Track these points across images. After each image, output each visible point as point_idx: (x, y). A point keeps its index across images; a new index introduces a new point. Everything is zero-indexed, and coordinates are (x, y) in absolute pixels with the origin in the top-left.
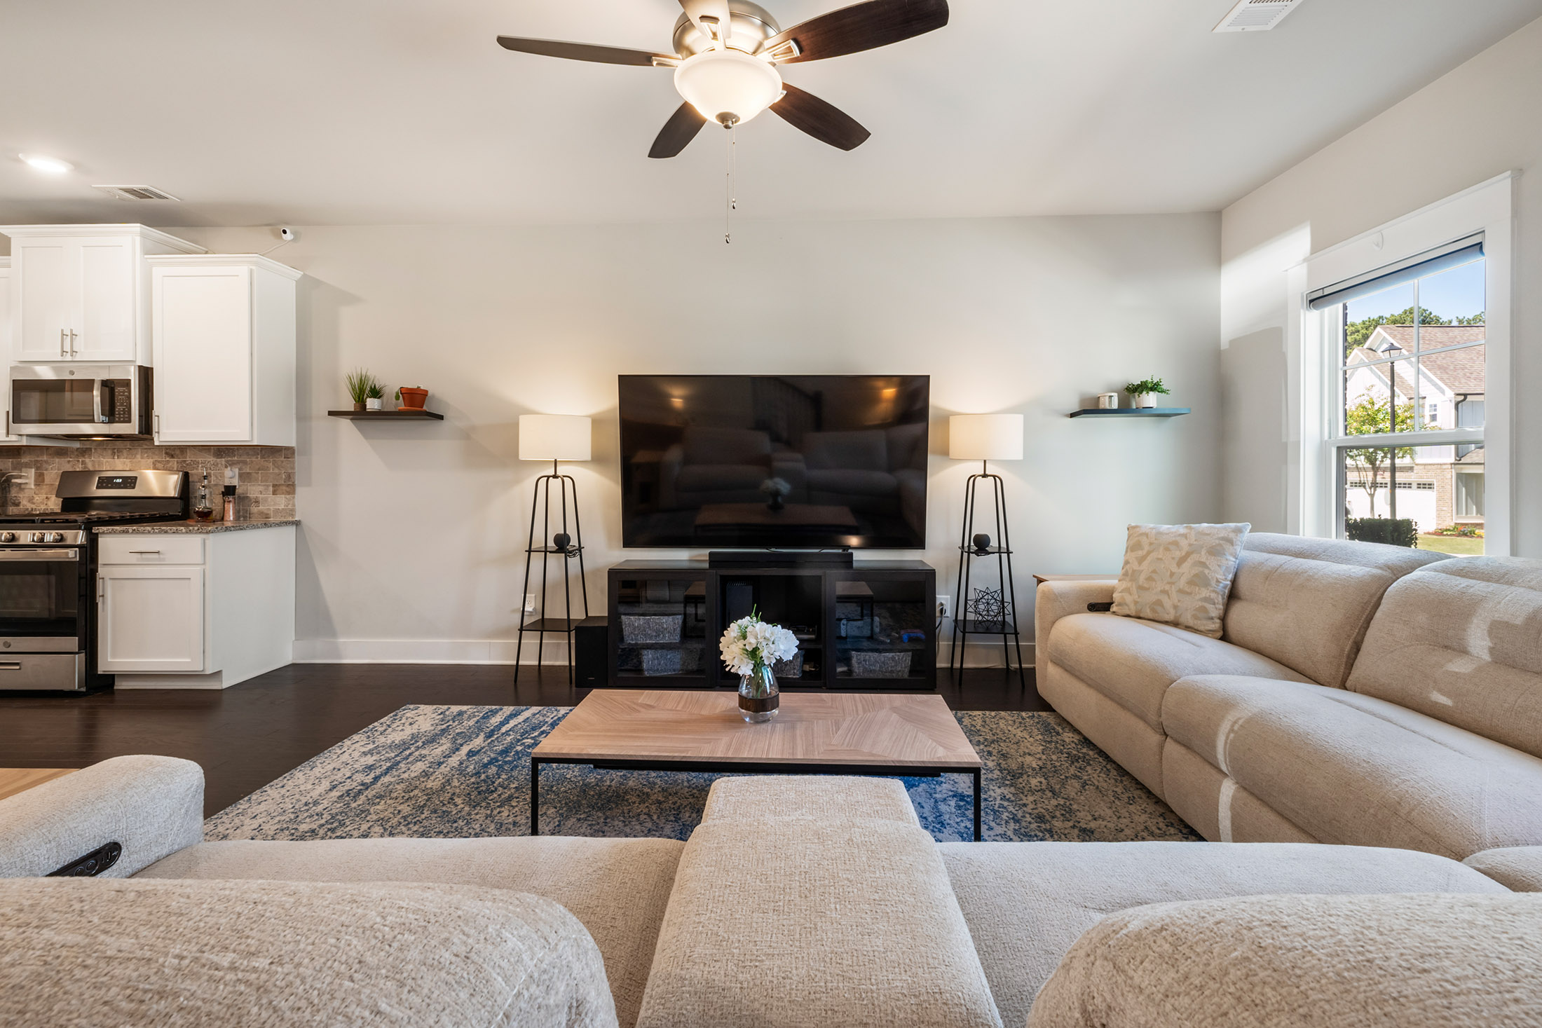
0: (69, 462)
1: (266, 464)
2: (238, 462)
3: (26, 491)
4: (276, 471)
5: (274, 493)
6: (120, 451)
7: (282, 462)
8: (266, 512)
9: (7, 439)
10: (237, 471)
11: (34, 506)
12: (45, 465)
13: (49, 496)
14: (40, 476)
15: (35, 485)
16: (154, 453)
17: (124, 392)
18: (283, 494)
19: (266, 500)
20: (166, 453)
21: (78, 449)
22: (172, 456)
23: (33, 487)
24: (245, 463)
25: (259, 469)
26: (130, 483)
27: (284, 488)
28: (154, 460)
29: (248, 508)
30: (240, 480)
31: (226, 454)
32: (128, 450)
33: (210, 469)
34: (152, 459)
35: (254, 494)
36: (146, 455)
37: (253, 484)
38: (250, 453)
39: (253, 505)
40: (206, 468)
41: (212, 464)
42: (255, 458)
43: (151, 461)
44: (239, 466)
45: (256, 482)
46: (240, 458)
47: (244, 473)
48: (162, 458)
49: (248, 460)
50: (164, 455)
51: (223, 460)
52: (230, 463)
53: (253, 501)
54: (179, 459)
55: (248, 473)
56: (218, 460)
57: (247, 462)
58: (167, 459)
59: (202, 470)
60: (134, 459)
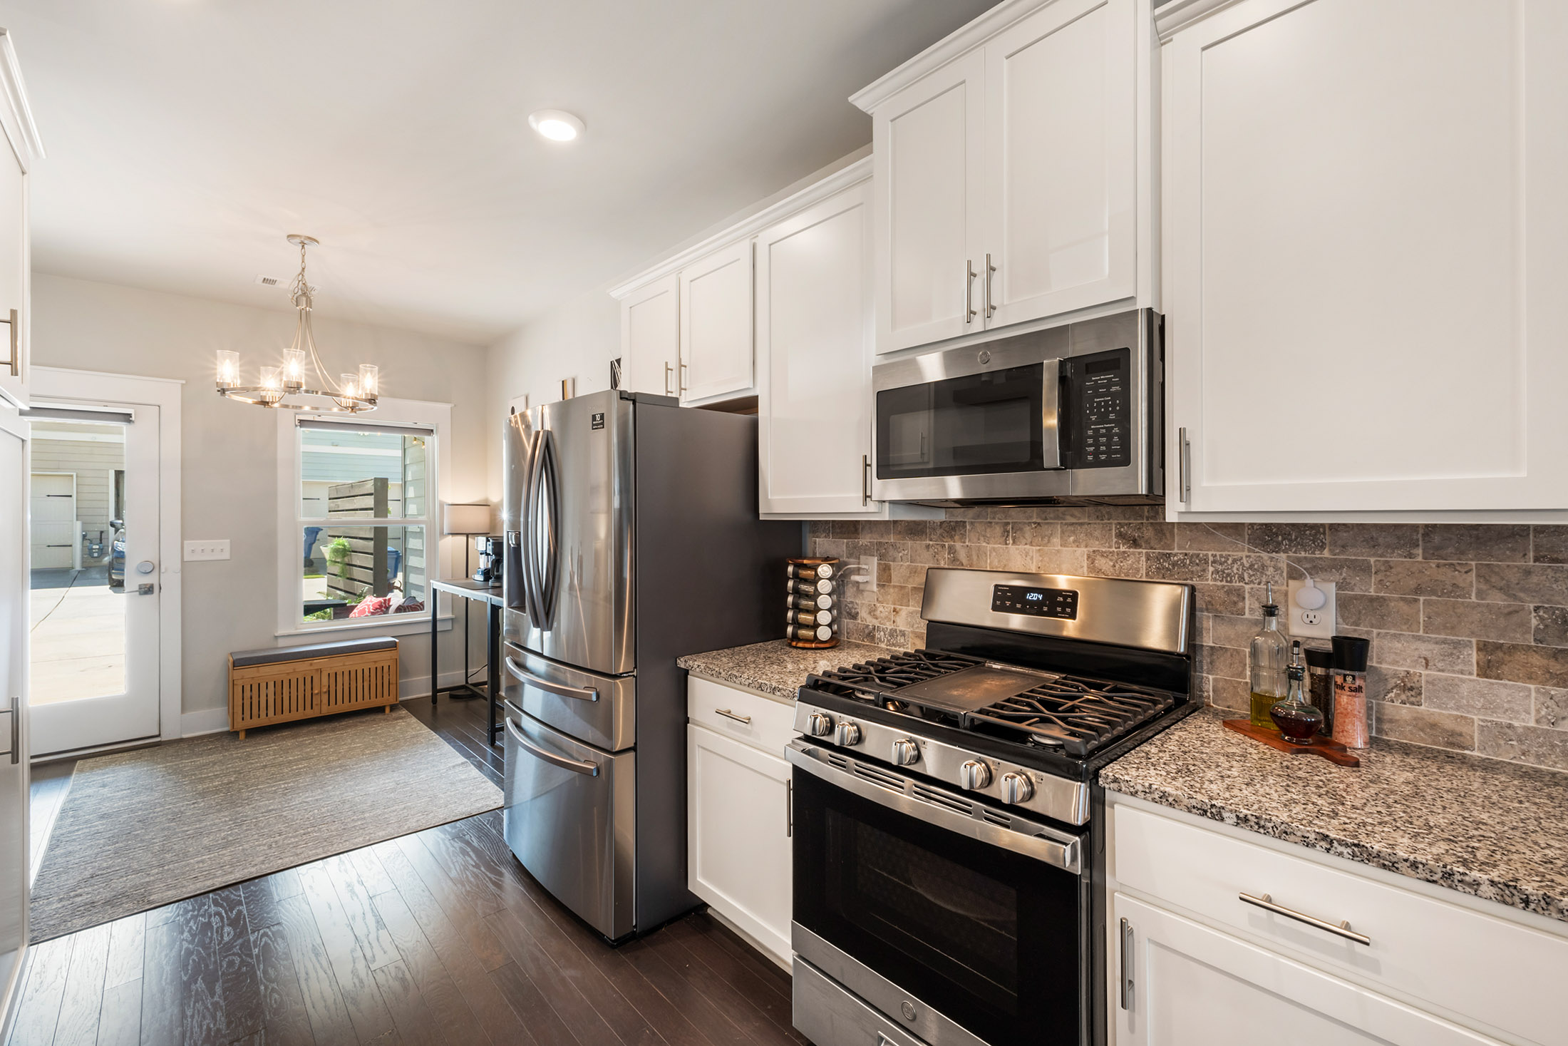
0: (928, 547)
1: (1447, 576)
2: (1335, 566)
3: (865, 594)
4: (1498, 600)
5: (1486, 670)
6: (1017, 528)
7: (1528, 572)
8: (1449, 725)
9: (864, 509)
10: (1332, 588)
11: (876, 623)
12: (892, 552)
13: (898, 607)
14: (884, 569)
15: (878, 585)
16: (1089, 535)
17: (1110, 384)
18: (1530, 677)
19: (1450, 689)
20: (1120, 535)
21: (942, 523)
22: (1135, 543)
23: (875, 588)
24: (1364, 569)
25: (1418, 590)
26: (1064, 605)
27: (1536, 660)
28: (1091, 550)
29: (1374, 701)
30: (1342, 617)
31: (1291, 541)
32: (1033, 526)
33: (1242, 579)
34: (1086, 547)
35: (1395, 662)
36: (1072, 538)
37: (1392, 631)
38: (1381, 540)
39: (1392, 695)
40: (1228, 577)
41: (1247, 565)
42: (1400, 556)
43: (1082, 551)
44: (1338, 577)
45: (1404, 627)
46: (1342, 552)
47: (1356, 597)
48: (1110, 547)
49: (1372, 560)
50: (1115, 540)
51: (1283, 556)
52: (1308, 566)
53: (1392, 682)
54: (1151, 548)
55: (1372, 599)
56: (1265, 555)
57: (1369, 567)
58: (1122, 549)
59: (1215, 580)
60: (1045, 545)
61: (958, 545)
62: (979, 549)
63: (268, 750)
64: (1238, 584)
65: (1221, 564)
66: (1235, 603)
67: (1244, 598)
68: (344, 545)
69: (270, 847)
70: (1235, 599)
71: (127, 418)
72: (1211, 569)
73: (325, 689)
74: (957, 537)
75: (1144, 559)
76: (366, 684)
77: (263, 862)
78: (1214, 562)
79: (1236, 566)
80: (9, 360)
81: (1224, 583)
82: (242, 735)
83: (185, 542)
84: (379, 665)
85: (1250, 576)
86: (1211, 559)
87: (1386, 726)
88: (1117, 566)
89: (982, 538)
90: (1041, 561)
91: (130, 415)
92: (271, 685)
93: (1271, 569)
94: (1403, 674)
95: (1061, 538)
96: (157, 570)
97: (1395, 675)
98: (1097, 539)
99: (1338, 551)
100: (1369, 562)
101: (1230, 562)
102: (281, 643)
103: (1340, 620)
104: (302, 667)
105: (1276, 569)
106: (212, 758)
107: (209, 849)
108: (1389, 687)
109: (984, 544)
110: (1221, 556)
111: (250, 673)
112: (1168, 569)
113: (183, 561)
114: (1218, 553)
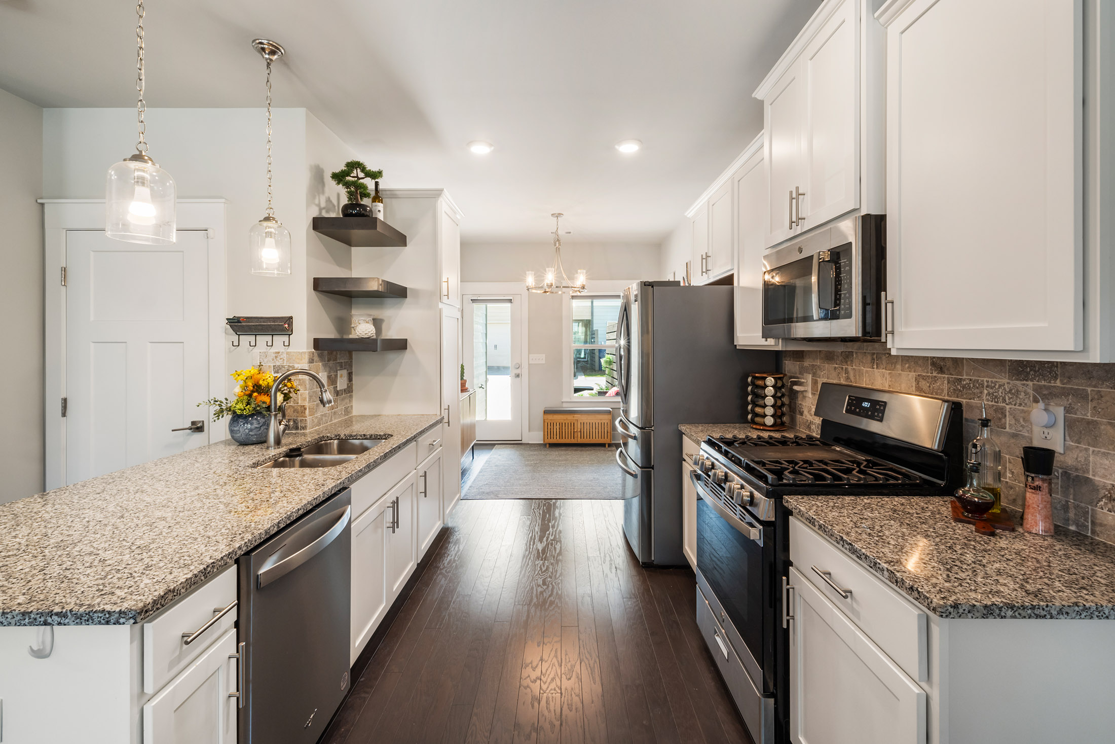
0: (835, 368)
6: (879, 357)
11: (811, 419)
12: (818, 372)
14: (815, 383)
15: (812, 394)
16: (916, 363)
17: (845, 265)
20: (933, 364)
21: (842, 353)
22: (941, 370)
23: (810, 395)
24: (1082, 396)
26: (879, 412)
28: (917, 374)
29: (1090, 507)
30: (1069, 435)
31: (1035, 371)
32: (887, 356)
33: (1004, 401)
34: (914, 372)
35: (1104, 476)
36: (907, 365)
37: (1103, 450)
38: (1095, 373)
39: (1102, 503)
40: (995, 398)
41: (1008, 390)
42: (1108, 387)
43: (913, 375)
44: (1066, 403)
45: (1111, 447)
46: (1068, 383)
47: (1079, 420)
48: (927, 373)
49: (1089, 389)
50: (930, 367)
51: (1030, 383)
52: (1045, 392)
53: (1103, 492)
54: (951, 374)
55: (1089, 423)
56: (1018, 383)
57: (1087, 395)
58: (934, 374)
59: (988, 400)
60: (893, 370)
61: (850, 368)
62: (860, 370)
63: (555, 454)
64: (1002, 404)
65: (992, 388)
66: (1000, 419)
67: (1005, 416)
68: (610, 359)
69: (539, 490)
70: (1000, 416)
71: (510, 301)
72: (986, 392)
73: (579, 430)
74: (849, 363)
75: (946, 382)
76: (597, 430)
77: (534, 494)
78: (987, 386)
79: (1001, 390)
80: (447, 294)
81: (993, 403)
82: (548, 445)
83: (530, 355)
84: (603, 422)
85: (1010, 399)
86: (986, 384)
87: (1098, 529)
88: (931, 387)
89: (861, 364)
90: (891, 381)
91: (511, 300)
92: (558, 424)
93: (1023, 394)
94: (1110, 487)
95: (901, 365)
96: (520, 368)
97: (1104, 487)
98: (920, 366)
99: (1065, 381)
100: (1087, 391)
101: (997, 387)
102: (565, 405)
103: (1067, 438)
104: (570, 417)
105: (1026, 393)
106: (535, 453)
107: (520, 485)
108: (1100, 496)
109: (862, 368)
110: (992, 381)
111: (550, 417)
112: (960, 391)
113: (529, 364)
114: (990, 380)
